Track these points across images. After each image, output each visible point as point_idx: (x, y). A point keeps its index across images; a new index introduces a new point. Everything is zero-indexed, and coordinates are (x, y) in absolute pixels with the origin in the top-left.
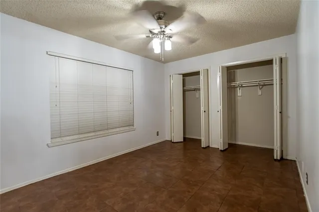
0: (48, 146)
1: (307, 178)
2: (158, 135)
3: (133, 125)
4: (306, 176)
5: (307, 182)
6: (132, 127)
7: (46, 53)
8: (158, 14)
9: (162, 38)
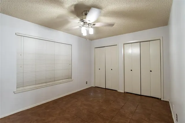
0: (14, 93)
1: (177, 117)
2: (87, 84)
3: (71, 78)
4: (176, 116)
5: (177, 120)
6: (70, 79)
7: (15, 34)
8: (85, 12)
9: (87, 26)
